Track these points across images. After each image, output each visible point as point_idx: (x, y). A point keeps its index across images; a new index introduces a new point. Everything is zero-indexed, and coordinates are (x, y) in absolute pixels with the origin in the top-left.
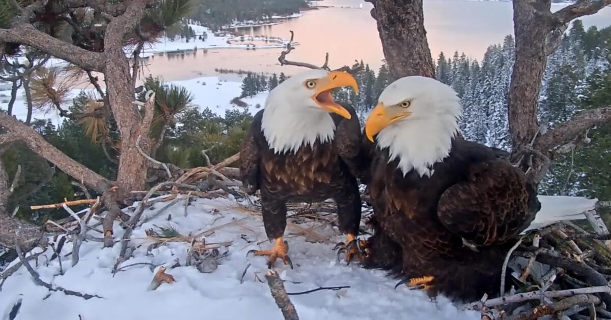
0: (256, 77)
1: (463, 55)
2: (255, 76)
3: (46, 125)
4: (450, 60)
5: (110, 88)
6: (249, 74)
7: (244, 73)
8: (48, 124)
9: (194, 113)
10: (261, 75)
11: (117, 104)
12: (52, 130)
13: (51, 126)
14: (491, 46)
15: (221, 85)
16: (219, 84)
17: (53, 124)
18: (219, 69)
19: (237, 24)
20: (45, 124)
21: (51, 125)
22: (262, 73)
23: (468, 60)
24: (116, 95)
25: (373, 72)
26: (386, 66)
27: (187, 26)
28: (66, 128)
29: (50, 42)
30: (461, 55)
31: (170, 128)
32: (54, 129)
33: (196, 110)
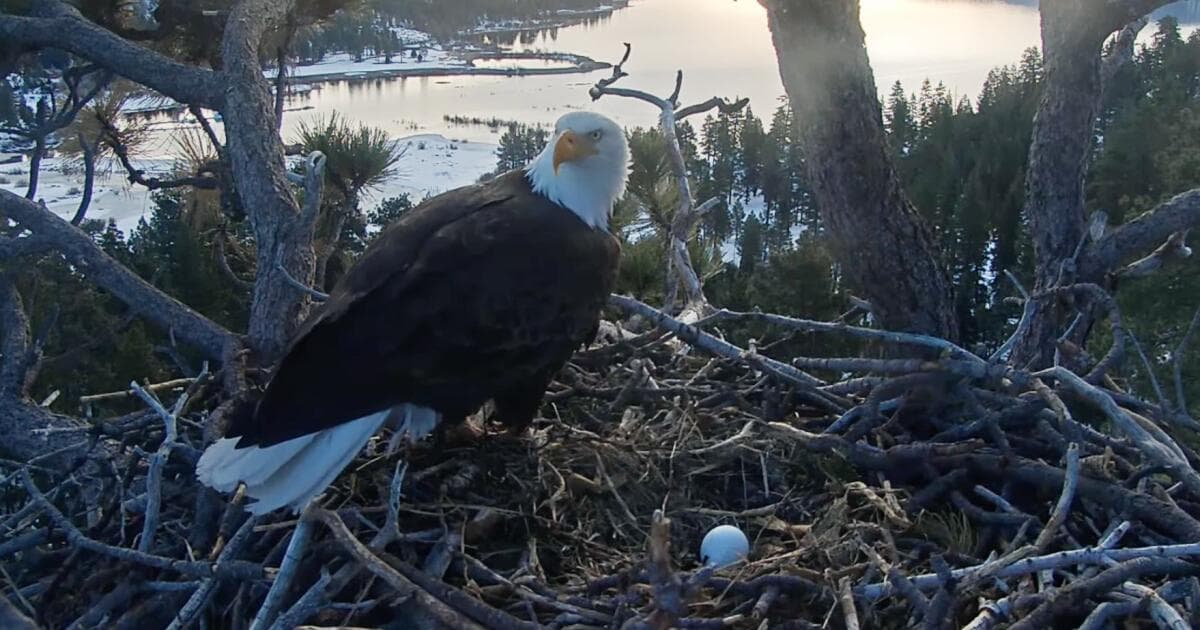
0: (526, 132)
1: (941, 87)
2: (523, 131)
3: (105, 232)
4: (914, 97)
5: (235, 144)
6: (512, 126)
7: (503, 124)
8: (109, 229)
9: (402, 205)
10: (535, 128)
11: (248, 179)
12: (118, 240)
13: (115, 233)
14: (997, 69)
15: (456, 148)
16: (452, 148)
17: (119, 228)
18: (452, 116)
19: (486, 27)
20: (102, 230)
21: (116, 230)
22: (539, 125)
23: (949, 96)
24: (247, 158)
25: (760, 121)
26: (786, 109)
27: (386, 30)
28: (145, 237)
29: (112, 46)
30: (937, 86)
31: (355, 236)
32: (121, 237)
33: (406, 200)
